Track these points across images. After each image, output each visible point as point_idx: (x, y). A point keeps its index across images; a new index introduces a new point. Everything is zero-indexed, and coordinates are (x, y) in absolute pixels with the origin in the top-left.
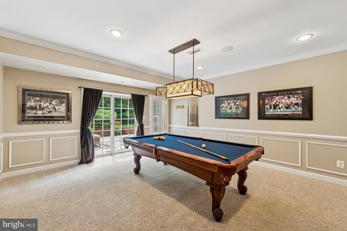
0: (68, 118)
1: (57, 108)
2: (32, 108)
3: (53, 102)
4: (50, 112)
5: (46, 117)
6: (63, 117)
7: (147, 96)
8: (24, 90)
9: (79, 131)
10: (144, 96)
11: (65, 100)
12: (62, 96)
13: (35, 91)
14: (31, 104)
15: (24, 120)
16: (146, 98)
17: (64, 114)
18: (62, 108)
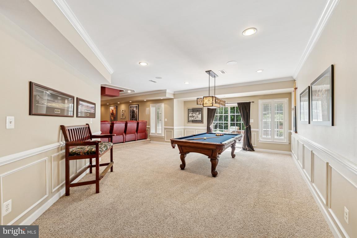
0: (201, 121)
1: (198, 116)
2: (191, 117)
3: (197, 114)
4: (196, 118)
5: (194, 120)
6: (200, 120)
7: (253, 102)
8: (188, 109)
9: (207, 128)
10: (250, 103)
11: (201, 112)
12: (200, 110)
13: (192, 109)
14: (190, 115)
15: (188, 122)
16: (252, 104)
17: (201, 119)
18: (200, 116)
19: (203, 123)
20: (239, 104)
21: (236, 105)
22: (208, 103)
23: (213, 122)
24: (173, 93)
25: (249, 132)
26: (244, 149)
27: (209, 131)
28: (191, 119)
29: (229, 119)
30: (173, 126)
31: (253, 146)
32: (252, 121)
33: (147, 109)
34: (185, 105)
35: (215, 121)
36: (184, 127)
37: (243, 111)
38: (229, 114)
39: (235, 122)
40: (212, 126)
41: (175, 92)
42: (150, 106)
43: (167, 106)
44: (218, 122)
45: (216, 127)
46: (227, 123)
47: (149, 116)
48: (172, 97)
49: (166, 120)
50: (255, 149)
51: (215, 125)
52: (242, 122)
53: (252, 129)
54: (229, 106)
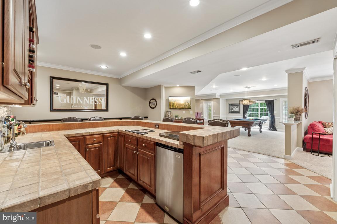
0: (239, 112)
1: (236, 109)
3: (235, 107)
4: (234, 110)
5: (233, 112)
7: (276, 100)
8: (229, 104)
10: (274, 100)
11: (238, 106)
12: (238, 105)
13: (231, 104)
14: (230, 108)
15: (229, 112)
16: (275, 101)
17: (238, 111)
18: (238, 109)
19: (240, 113)
20: (266, 101)
21: (264, 102)
22: (245, 102)
23: (247, 113)
24: (220, 95)
25: (273, 119)
26: (270, 130)
27: (244, 117)
28: (231, 110)
29: (259, 110)
30: (220, 115)
31: (276, 127)
32: (275, 112)
33: (201, 104)
34: (226, 102)
35: (249, 112)
36: (225, 116)
37: (269, 105)
38: (259, 108)
39: (264, 113)
40: (247, 115)
41: (221, 94)
42: (203, 103)
43: (215, 103)
44: (251, 113)
45: (249, 116)
46: (258, 114)
47: (202, 109)
48: (219, 97)
49: (214, 111)
50: (277, 130)
51: (248, 114)
52: (268, 113)
53: (275, 117)
54: (259, 102)
